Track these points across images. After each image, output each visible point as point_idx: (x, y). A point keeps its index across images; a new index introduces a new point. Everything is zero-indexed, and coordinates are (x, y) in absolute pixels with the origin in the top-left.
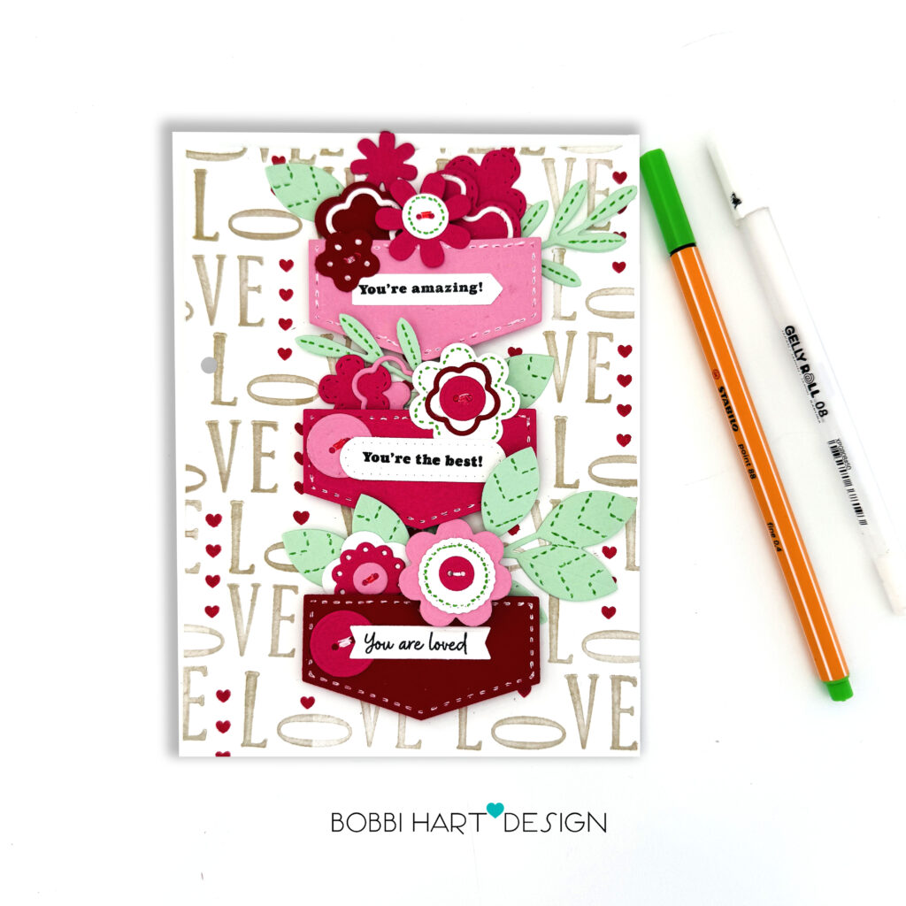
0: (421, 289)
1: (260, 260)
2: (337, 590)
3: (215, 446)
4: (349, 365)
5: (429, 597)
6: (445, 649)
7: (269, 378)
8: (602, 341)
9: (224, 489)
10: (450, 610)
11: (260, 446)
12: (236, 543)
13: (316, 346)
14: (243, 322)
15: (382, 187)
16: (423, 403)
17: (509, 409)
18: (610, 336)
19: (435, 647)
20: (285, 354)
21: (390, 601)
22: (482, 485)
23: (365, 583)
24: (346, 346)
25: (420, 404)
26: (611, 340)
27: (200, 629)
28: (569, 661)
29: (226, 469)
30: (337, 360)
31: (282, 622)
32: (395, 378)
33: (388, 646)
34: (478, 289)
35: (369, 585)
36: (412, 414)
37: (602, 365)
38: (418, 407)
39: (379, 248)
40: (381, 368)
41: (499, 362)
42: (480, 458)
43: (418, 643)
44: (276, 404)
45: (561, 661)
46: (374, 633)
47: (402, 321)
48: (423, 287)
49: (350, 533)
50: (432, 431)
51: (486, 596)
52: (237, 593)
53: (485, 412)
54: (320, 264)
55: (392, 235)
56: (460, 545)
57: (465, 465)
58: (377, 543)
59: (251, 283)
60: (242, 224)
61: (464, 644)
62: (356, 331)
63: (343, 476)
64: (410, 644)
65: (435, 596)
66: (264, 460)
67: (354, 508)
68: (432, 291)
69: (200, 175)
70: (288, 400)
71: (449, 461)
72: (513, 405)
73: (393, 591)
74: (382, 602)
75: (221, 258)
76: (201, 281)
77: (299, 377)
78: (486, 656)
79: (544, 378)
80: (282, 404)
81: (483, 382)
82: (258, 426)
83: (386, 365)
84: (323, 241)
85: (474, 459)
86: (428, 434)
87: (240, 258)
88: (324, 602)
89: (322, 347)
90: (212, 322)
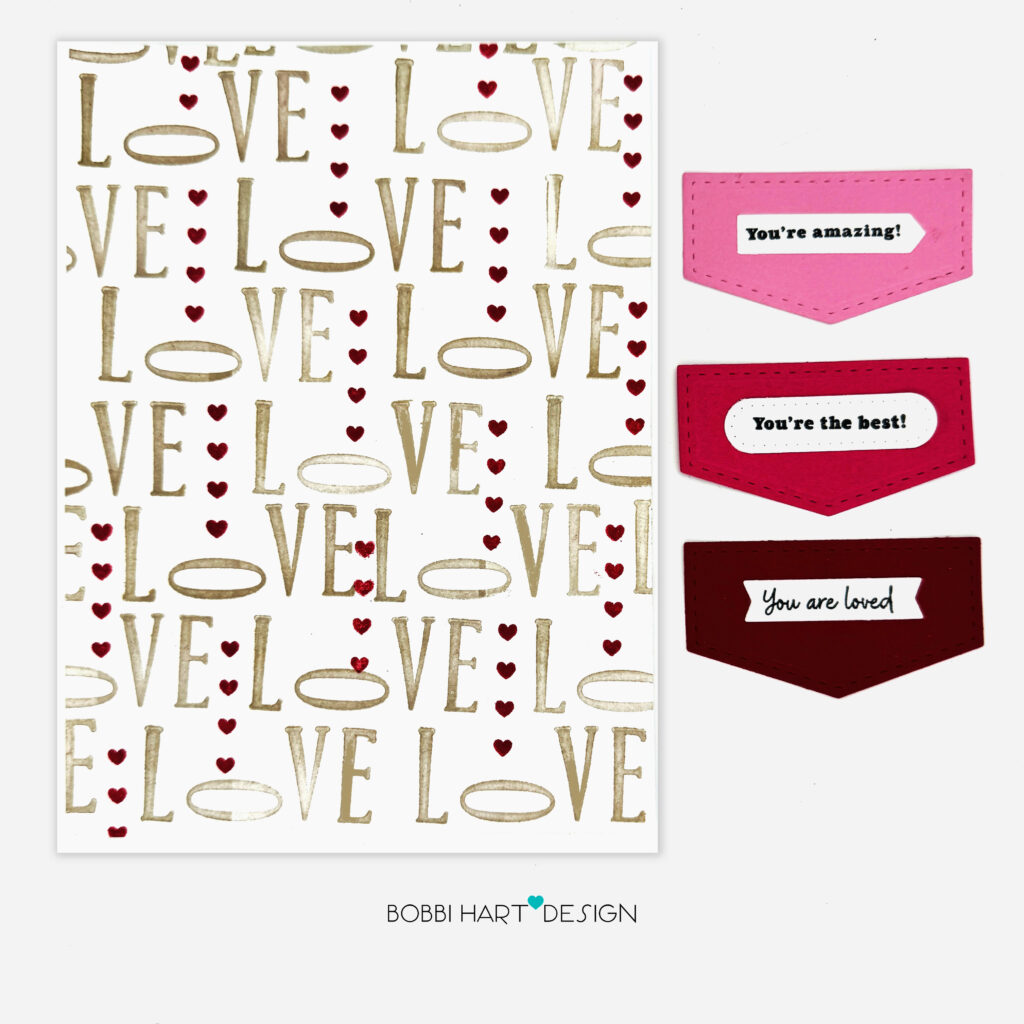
1: (163, 191)
3: (103, 434)
7: (173, 346)
8: (609, 296)
9: (115, 491)
11: (161, 435)
12: (131, 562)
14: (141, 272)
18: (618, 290)
20: (195, 313)
26: (621, 295)
27: (86, 672)
28: (561, 709)
29: (118, 466)
31: (193, 664)
37: (609, 329)
43: (831, 601)
44: (183, 379)
45: (551, 710)
52: (132, 626)
59: (152, 221)
60: (142, 145)
66: (168, 454)
69: (88, 81)
70: (199, 374)
75: (113, 189)
76: (87, 219)
77: (214, 345)
80: (191, 380)
82: (159, 409)
87: (138, 189)
90: (100, 273)
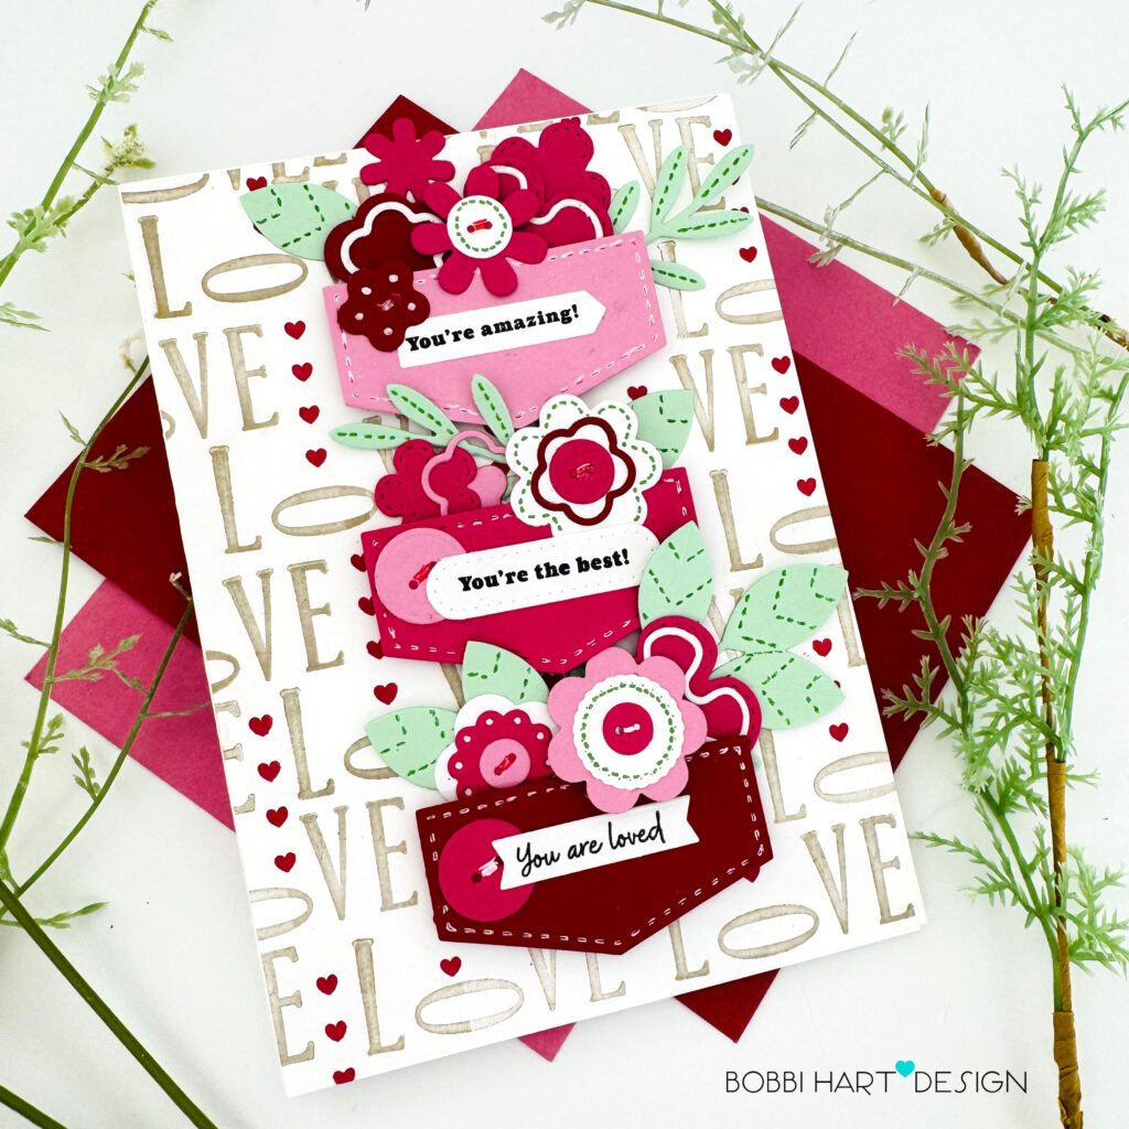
0: (493, 329)
1: (256, 330)
2: (460, 791)
3: (242, 615)
4: (411, 455)
5: (597, 773)
6: (633, 843)
7: (300, 498)
8: (750, 357)
9: (267, 676)
10: (630, 785)
11: (306, 600)
12: (300, 752)
13: (360, 437)
14: (249, 424)
15: (410, 197)
16: (529, 489)
17: (649, 473)
18: (758, 349)
19: (619, 843)
20: (317, 457)
21: (541, 791)
22: (635, 590)
23: (498, 771)
24: (402, 429)
25: (524, 491)
26: (761, 353)
27: (274, 893)
28: (802, 815)
29: (265, 646)
30: (394, 452)
31: (390, 855)
32: (480, 462)
33: (552, 858)
34: (572, 314)
35: (504, 773)
36: (516, 508)
38: (523, 496)
39: (424, 281)
40: (458, 451)
41: (622, 411)
42: (625, 552)
43: (594, 842)
44: (319, 533)
45: (792, 818)
46: (529, 845)
47: (478, 378)
48: (496, 326)
49: (461, 704)
50: (548, 526)
51: (677, 753)
52: (316, 826)
53: (617, 484)
54: (345, 320)
55: (438, 261)
56: (623, 686)
57: (606, 566)
58: (503, 708)
59: (250, 365)
60: (223, 283)
61: (659, 829)
62: (414, 405)
63: (436, 619)
64: (582, 847)
65: (605, 769)
66: (317, 620)
67: (461, 663)
68: (510, 329)
69: (149, 224)
70: (334, 524)
71: (583, 566)
72: (654, 467)
73: (541, 775)
74: (530, 794)
75: (200, 339)
76: (178, 376)
77: (344, 488)
78: (692, 838)
79: (685, 422)
80: (326, 533)
81: (604, 442)
82: (299, 572)
83: (465, 445)
84: (343, 286)
85: (616, 556)
86: (544, 532)
87: (228, 332)
88: (447, 814)
89: (369, 437)
90: (204, 434)
